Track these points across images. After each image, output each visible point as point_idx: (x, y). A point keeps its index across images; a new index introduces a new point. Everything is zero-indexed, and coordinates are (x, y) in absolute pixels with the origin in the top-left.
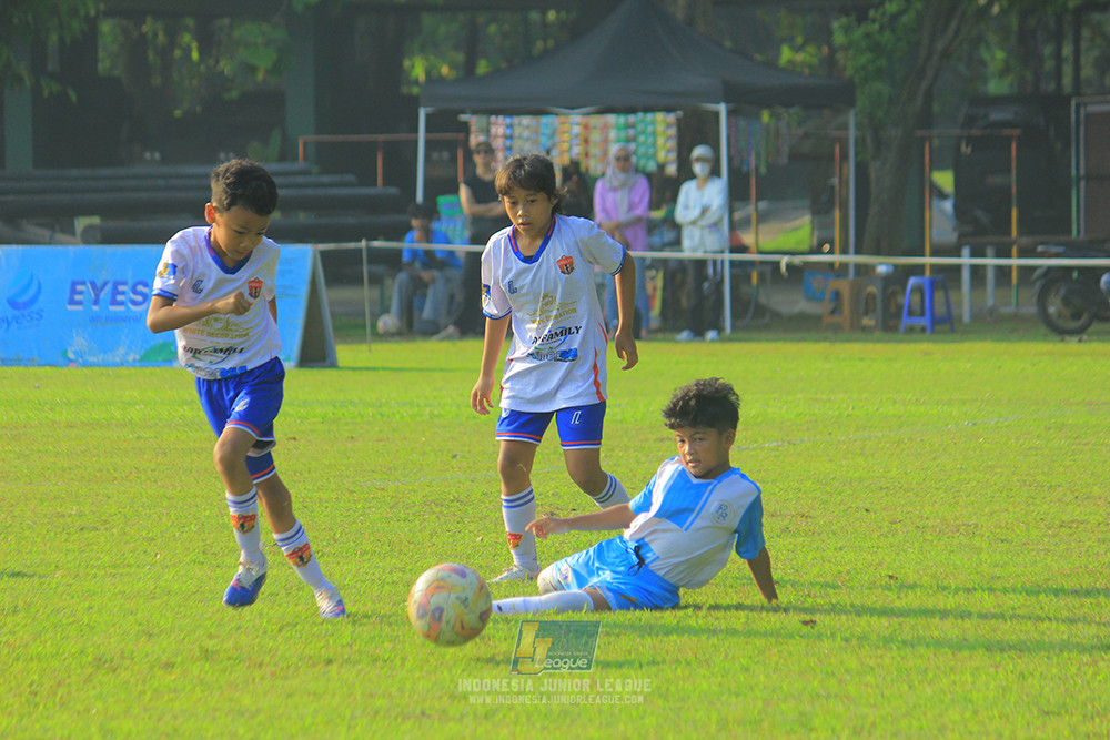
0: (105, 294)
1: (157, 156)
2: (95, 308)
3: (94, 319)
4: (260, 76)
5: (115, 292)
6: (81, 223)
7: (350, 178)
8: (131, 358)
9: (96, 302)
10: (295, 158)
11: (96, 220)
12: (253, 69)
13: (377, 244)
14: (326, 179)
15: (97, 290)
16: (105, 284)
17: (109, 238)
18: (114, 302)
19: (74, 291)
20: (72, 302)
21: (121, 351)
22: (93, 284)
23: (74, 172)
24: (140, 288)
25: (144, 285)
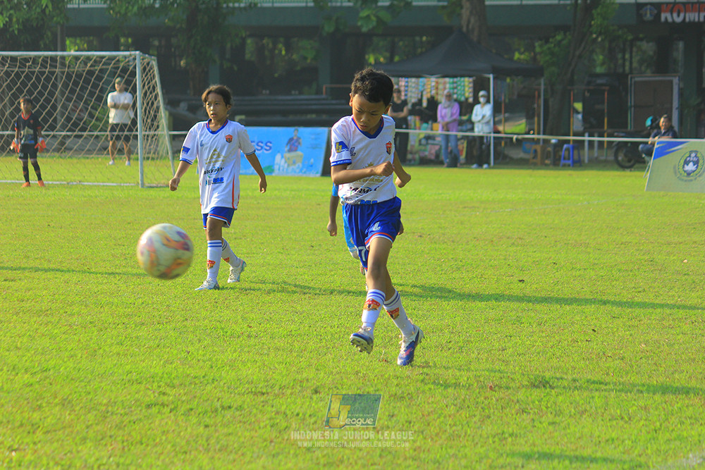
1: (268, 92)
4: (309, 61)
6: (238, 118)
10: (322, 93)
11: (243, 117)
12: (305, 58)
14: (334, 102)
24: (260, 144)
25: (262, 143)
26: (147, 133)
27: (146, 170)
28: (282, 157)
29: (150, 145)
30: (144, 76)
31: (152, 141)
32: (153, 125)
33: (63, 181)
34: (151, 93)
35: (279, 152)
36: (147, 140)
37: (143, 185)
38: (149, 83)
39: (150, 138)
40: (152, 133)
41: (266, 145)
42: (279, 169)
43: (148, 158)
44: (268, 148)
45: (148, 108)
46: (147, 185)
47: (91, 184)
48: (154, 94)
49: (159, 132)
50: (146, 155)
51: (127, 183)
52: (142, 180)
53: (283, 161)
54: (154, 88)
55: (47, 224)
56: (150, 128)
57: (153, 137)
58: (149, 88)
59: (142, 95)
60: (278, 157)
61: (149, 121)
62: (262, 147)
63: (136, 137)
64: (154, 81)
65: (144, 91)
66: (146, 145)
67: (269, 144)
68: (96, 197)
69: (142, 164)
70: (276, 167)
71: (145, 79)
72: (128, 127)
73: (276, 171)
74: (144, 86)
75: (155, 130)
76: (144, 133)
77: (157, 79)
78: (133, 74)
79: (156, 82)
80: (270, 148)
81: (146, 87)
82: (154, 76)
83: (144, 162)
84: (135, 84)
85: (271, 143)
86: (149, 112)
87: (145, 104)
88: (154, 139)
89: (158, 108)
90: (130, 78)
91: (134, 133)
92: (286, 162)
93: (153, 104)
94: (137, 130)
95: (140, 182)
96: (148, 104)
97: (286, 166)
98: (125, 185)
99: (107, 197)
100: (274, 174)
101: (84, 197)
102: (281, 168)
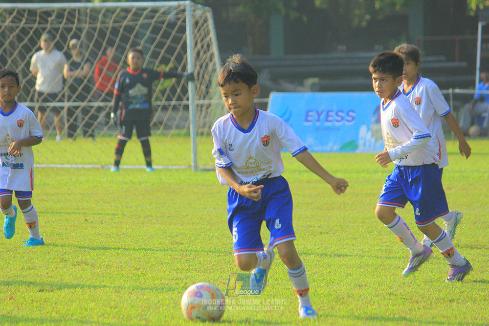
0: (323, 116)
2: (318, 124)
3: (318, 129)
4: (398, 8)
5: (328, 116)
6: (310, 81)
7: (443, 58)
8: (335, 148)
9: (318, 120)
11: (317, 80)
12: (393, 4)
13: (457, 91)
14: (430, 58)
15: (319, 115)
16: (322, 112)
17: (323, 89)
18: (327, 121)
19: (307, 115)
20: (306, 120)
21: (330, 145)
22: (317, 112)
23: (306, 56)
24: (340, 114)
25: (342, 112)
26: (201, 102)
27: (200, 147)
28: (368, 129)
29: (205, 117)
30: (196, 31)
31: (207, 113)
32: (207, 92)
33: (95, 164)
34: (205, 53)
35: (364, 123)
36: (201, 111)
37: (196, 167)
38: (202, 40)
39: (204, 109)
40: (206, 102)
41: (348, 114)
42: (365, 145)
43: (202, 134)
44: (350, 119)
45: (201, 72)
46: (201, 166)
47: (131, 167)
48: (209, 54)
49: (214, 101)
50: (200, 130)
51: (175, 165)
52: (195, 161)
53: (369, 134)
54: (208, 46)
55: (83, 219)
56: (204, 97)
57: (208, 108)
58: (202, 47)
59: (195, 54)
60: (363, 130)
61: (203, 87)
62: (342, 118)
63: (186, 107)
64: (208, 38)
65: (196, 50)
66: (200, 117)
67: (351, 114)
68: (140, 183)
69: (194, 142)
70: (361, 142)
71: (198, 34)
72: (176, 95)
73: (361, 148)
74: (196, 44)
75: (211, 99)
76: (197, 102)
77: (212, 35)
78: (183, 30)
79: (210, 40)
80: (353, 118)
81: (199, 46)
82: (208, 32)
83: (199, 139)
84: (185, 43)
85: (353, 112)
86: (203, 77)
87: (198, 67)
88: (209, 109)
89: (214, 70)
90: (179, 35)
91: (184, 102)
92: (373, 135)
93: (207, 65)
94: (188, 99)
95: (192, 164)
96: (201, 67)
97: (373, 140)
98: (174, 167)
99: (154, 184)
100: (358, 151)
101: (126, 183)
102: (367, 144)
